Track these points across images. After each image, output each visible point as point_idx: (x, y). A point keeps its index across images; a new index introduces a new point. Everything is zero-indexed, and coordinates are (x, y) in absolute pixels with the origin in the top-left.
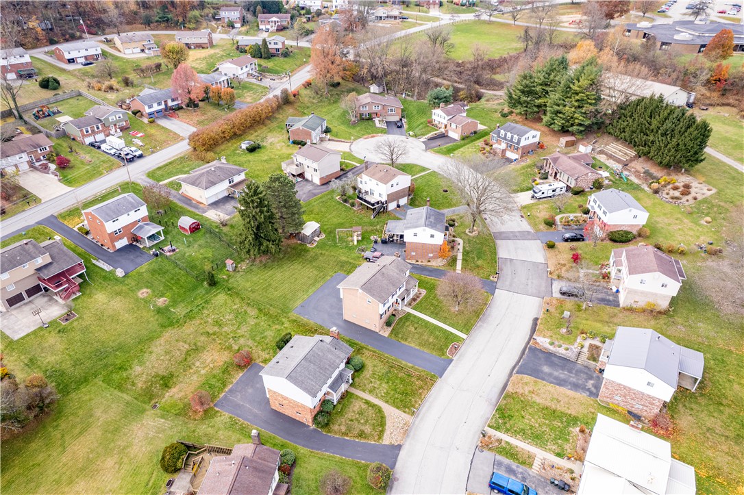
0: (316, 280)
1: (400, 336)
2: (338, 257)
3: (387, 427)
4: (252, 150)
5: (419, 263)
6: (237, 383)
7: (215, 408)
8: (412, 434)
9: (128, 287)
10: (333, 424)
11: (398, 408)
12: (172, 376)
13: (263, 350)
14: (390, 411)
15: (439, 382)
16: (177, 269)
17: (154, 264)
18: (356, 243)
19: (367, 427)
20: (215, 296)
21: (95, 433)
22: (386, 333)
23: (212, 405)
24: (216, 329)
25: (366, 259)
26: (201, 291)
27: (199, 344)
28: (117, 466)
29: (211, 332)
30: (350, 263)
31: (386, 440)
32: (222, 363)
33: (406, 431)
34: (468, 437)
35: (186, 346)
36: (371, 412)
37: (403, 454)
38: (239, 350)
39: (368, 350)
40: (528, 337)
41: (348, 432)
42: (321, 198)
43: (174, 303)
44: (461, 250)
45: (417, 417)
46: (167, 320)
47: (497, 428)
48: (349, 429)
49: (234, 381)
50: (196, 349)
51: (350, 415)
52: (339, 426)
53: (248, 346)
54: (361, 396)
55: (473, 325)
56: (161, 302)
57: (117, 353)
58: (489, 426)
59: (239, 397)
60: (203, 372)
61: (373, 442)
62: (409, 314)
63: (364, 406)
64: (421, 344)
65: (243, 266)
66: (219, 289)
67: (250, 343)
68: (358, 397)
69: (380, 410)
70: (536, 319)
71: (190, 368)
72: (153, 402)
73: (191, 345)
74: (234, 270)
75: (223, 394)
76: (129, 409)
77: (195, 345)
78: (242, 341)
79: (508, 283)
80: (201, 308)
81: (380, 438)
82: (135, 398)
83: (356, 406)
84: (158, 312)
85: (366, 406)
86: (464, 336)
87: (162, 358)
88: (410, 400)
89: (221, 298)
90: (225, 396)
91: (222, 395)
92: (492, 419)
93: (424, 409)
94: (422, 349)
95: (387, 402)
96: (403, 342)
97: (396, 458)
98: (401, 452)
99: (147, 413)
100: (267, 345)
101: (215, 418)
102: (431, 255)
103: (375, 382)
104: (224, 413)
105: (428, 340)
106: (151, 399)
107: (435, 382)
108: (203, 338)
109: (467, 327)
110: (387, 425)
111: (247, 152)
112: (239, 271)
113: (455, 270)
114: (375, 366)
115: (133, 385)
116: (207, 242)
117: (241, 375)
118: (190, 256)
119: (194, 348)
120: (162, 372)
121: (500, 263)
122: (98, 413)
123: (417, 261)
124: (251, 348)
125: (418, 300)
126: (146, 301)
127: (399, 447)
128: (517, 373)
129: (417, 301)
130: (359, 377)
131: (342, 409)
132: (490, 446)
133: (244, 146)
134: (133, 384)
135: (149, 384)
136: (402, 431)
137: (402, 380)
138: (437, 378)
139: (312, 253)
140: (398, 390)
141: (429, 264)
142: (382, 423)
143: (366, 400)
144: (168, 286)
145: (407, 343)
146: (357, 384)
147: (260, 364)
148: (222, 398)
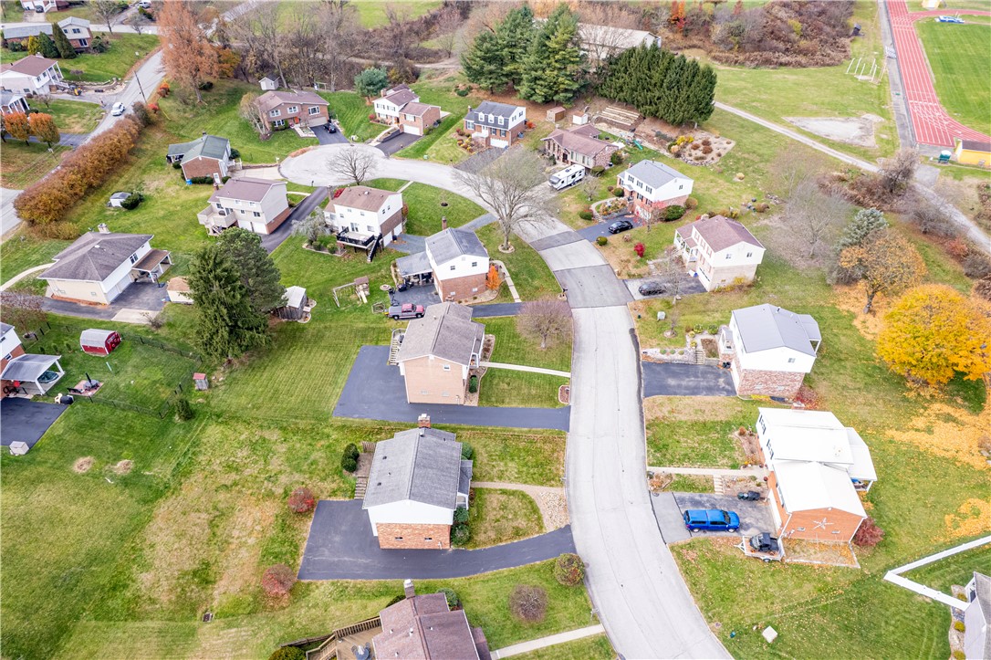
0: (339, 365)
1: (493, 399)
2: (352, 326)
3: (541, 512)
4: (133, 205)
6: (312, 536)
7: (303, 581)
8: (573, 507)
9: (49, 465)
10: (477, 534)
11: (542, 484)
12: (208, 565)
13: (323, 479)
14: (534, 491)
15: (570, 437)
16: (118, 412)
17: (72, 417)
18: (365, 301)
19: (519, 521)
22: (474, 401)
23: (295, 579)
24: (234, 476)
25: (394, 317)
26: (177, 431)
29: (229, 483)
30: (373, 329)
31: (550, 527)
32: (273, 518)
33: (566, 507)
34: (635, 486)
35: (204, 516)
36: (514, 502)
37: (576, 534)
38: (285, 492)
39: (464, 429)
40: (635, 353)
41: (499, 536)
42: (280, 252)
43: (144, 462)
44: (508, 274)
46: (148, 490)
47: (660, 464)
48: (500, 532)
49: (307, 535)
51: (491, 516)
52: (485, 534)
53: (297, 482)
54: (492, 488)
56: (122, 467)
57: (93, 568)
58: (650, 465)
59: (327, 553)
60: (251, 541)
61: (536, 536)
62: (491, 370)
64: (523, 401)
65: (219, 376)
66: (202, 420)
67: (297, 476)
68: (490, 491)
70: (632, 331)
71: (228, 543)
72: (200, 614)
73: (211, 511)
74: (210, 387)
75: (301, 558)
76: (169, 639)
78: (283, 479)
79: (580, 298)
80: (191, 456)
81: (541, 528)
82: (169, 620)
85: (505, 496)
86: (567, 375)
87: (176, 546)
88: (550, 469)
89: (213, 431)
90: (307, 561)
91: (300, 560)
92: (648, 456)
93: (571, 475)
94: (528, 406)
95: (526, 482)
96: (501, 406)
97: (572, 542)
98: (574, 533)
99: (200, 631)
100: (324, 471)
101: (312, 594)
102: (476, 289)
103: (498, 465)
104: (320, 582)
105: (529, 392)
106: (194, 611)
107: (565, 438)
108: (222, 496)
109: (565, 364)
110: (541, 508)
111: (124, 210)
112: (217, 386)
113: (513, 299)
114: (485, 446)
116: (144, 358)
117: (310, 523)
118: (128, 386)
119: (217, 513)
120: (188, 566)
121: (557, 276)
124: (303, 483)
125: (492, 349)
126: (95, 476)
127: (568, 528)
128: (646, 396)
129: (492, 351)
130: (475, 466)
131: (478, 512)
132: (663, 486)
133: (116, 202)
134: (153, 601)
135: (179, 590)
136: (561, 509)
137: (527, 450)
138: (565, 434)
139: (311, 331)
140: (530, 464)
141: (476, 301)
142: (535, 510)
143: (501, 490)
144: (118, 441)
145: (506, 406)
146: (479, 475)
147: (328, 499)
148: (303, 563)
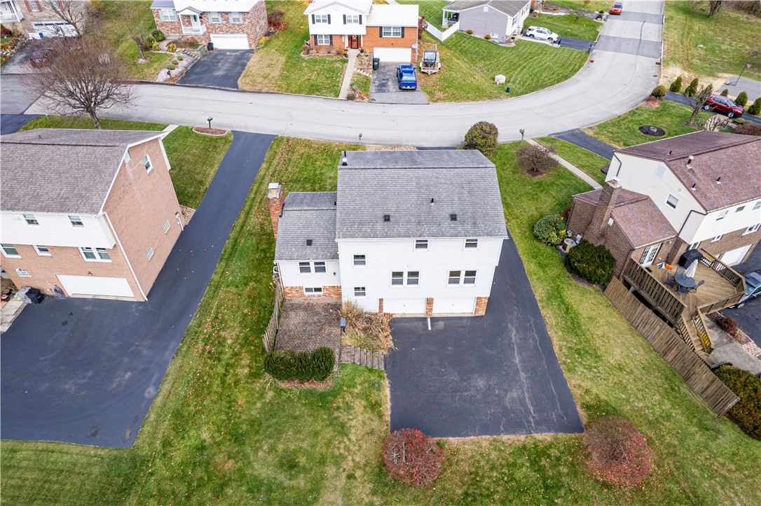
6: (485, 430)
13: (343, 429)
15: (286, 135)
37: (426, 145)
40: (157, 85)
47: (335, 91)
49: (485, 440)
58: (336, 97)
59: (515, 394)
75: (539, 436)
90: (544, 424)
91: (545, 437)
92: (324, 96)
109: (149, 125)
117: (454, 441)
128: (237, 87)
138: (280, 138)
147: (388, 419)
148: (549, 431)
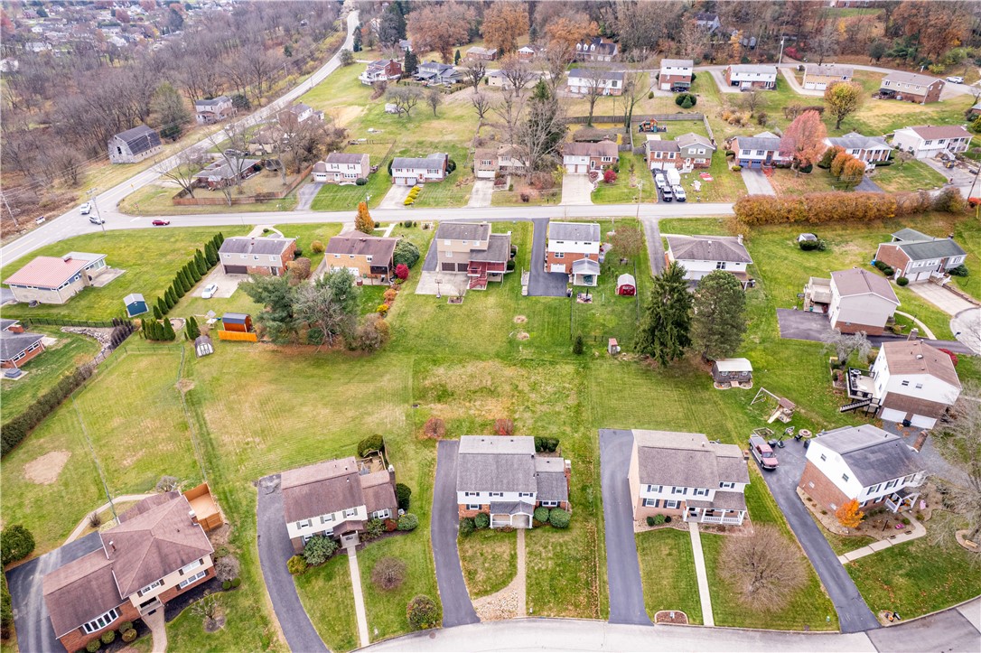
1: (646, 545)
2: (726, 419)
3: (494, 594)
4: (807, 247)
5: (808, 504)
7: (438, 443)
8: (501, 626)
9: (517, 307)
10: (470, 541)
11: (528, 593)
12: (453, 395)
14: (519, 586)
15: (601, 624)
16: (568, 318)
17: (557, 301)
18: (770, 421)
19: (483, 573)
20: (567, 363)
21: (371, 388)
22: (640, 527)
23: (440, 439)
24: (526, 389)
26: (563, 350)
27: (499, 389)
28: (350, 419)
29: (520, 388)
30: (729, 434)
31: (477, 603)
32: (492, 418)
33: (502, 618)
35: (489, 383)
36: (504, 567)
37: (470, 628)
38: (516, 419)
39: (597, 523)
41: (468, 559)
42: (810, 345)
43: (529, 344)
45: (530, 621)
46: (509, 353)
48: (472, 559)
50: (492, 392)
51: (487, 549)
52: (470, 547)
53: (525, 423)
54: (518, 546)
55: (742, 625)
56: (523, 335)
57: (447, 349)
60: (472, 412)
61: (468, 591)
62: (687, 535)
63: (506, 556)
64: (649, 574)
65: (627, 357)
66: (576, 360)
67: (530, 422)
68: (515, 544)
69: (511, 575)
71: (470, 402)
72: (419, 401)
73: (494, 385)
76: (402, 392)
77: (496, 388)
78: (528, 415)
80: (542, 363)
81: (477, 594)
82: (413, 389)
83: (503, 549)
84: (510, 342)
85: (509, 559)
86: (709, 621)
87: (464, 377)
88: (549, 602)
89: (568, 369)
91: (455, 439)
93: (545, 624)
94: (643, 580)
95: (528, 577)
96: (638, 554)
97: (460, 624)
98: (470, 625)
99: (406, 405)
101: (426, 450)
102: (834, 507)
103: (548, 552)
104: (436, 452)
105: (663, 578)
106: (420, 398)
107: (597, 617)
108: (508, 388)
110: (498, 593)
112: (616, 358)
113: (841, 553)
114: (575, 541)
115: (423, 379)
116: (623, 311)
118: (594, 314)
119: (493, 389)
120: (449, 387)
121: (946, 614)
122: (387, 377)
123: (810, 500)
124: (524, 426)
125: (726, 534)
126: (514, 327)
127: (476, 620)
129: (722, 534)
130: (544, 531)
131: (489, 537)
134: (425, 378)
135: (433, 387)
136: (498, 613)
137: (576, 580)
138: (605, 618)
139: (706, 395)
140: (555, 582)
141: (820, 516)
142: (496, 587)
143: (515, 554)
144: (544, 327)
145: (639, 559)
146: (533, 534)
